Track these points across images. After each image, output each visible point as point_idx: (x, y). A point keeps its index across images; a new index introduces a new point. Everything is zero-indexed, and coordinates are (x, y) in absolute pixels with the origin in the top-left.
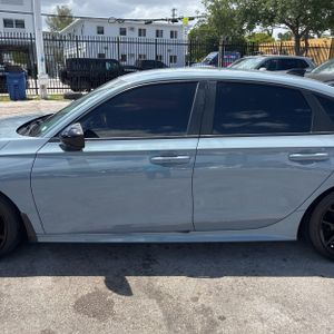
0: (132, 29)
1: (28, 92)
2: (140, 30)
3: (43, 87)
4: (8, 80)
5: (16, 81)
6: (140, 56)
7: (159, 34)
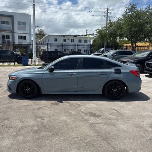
0: (69, 39)
1: (29, 63)
2: (72, 40)
3: (35, 61)
4: (22, 59)
5: (25, 59)
6: (72, 50)
7: (80, 41)
